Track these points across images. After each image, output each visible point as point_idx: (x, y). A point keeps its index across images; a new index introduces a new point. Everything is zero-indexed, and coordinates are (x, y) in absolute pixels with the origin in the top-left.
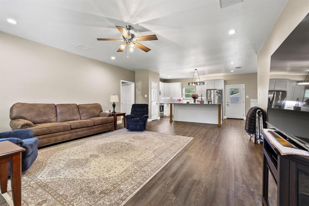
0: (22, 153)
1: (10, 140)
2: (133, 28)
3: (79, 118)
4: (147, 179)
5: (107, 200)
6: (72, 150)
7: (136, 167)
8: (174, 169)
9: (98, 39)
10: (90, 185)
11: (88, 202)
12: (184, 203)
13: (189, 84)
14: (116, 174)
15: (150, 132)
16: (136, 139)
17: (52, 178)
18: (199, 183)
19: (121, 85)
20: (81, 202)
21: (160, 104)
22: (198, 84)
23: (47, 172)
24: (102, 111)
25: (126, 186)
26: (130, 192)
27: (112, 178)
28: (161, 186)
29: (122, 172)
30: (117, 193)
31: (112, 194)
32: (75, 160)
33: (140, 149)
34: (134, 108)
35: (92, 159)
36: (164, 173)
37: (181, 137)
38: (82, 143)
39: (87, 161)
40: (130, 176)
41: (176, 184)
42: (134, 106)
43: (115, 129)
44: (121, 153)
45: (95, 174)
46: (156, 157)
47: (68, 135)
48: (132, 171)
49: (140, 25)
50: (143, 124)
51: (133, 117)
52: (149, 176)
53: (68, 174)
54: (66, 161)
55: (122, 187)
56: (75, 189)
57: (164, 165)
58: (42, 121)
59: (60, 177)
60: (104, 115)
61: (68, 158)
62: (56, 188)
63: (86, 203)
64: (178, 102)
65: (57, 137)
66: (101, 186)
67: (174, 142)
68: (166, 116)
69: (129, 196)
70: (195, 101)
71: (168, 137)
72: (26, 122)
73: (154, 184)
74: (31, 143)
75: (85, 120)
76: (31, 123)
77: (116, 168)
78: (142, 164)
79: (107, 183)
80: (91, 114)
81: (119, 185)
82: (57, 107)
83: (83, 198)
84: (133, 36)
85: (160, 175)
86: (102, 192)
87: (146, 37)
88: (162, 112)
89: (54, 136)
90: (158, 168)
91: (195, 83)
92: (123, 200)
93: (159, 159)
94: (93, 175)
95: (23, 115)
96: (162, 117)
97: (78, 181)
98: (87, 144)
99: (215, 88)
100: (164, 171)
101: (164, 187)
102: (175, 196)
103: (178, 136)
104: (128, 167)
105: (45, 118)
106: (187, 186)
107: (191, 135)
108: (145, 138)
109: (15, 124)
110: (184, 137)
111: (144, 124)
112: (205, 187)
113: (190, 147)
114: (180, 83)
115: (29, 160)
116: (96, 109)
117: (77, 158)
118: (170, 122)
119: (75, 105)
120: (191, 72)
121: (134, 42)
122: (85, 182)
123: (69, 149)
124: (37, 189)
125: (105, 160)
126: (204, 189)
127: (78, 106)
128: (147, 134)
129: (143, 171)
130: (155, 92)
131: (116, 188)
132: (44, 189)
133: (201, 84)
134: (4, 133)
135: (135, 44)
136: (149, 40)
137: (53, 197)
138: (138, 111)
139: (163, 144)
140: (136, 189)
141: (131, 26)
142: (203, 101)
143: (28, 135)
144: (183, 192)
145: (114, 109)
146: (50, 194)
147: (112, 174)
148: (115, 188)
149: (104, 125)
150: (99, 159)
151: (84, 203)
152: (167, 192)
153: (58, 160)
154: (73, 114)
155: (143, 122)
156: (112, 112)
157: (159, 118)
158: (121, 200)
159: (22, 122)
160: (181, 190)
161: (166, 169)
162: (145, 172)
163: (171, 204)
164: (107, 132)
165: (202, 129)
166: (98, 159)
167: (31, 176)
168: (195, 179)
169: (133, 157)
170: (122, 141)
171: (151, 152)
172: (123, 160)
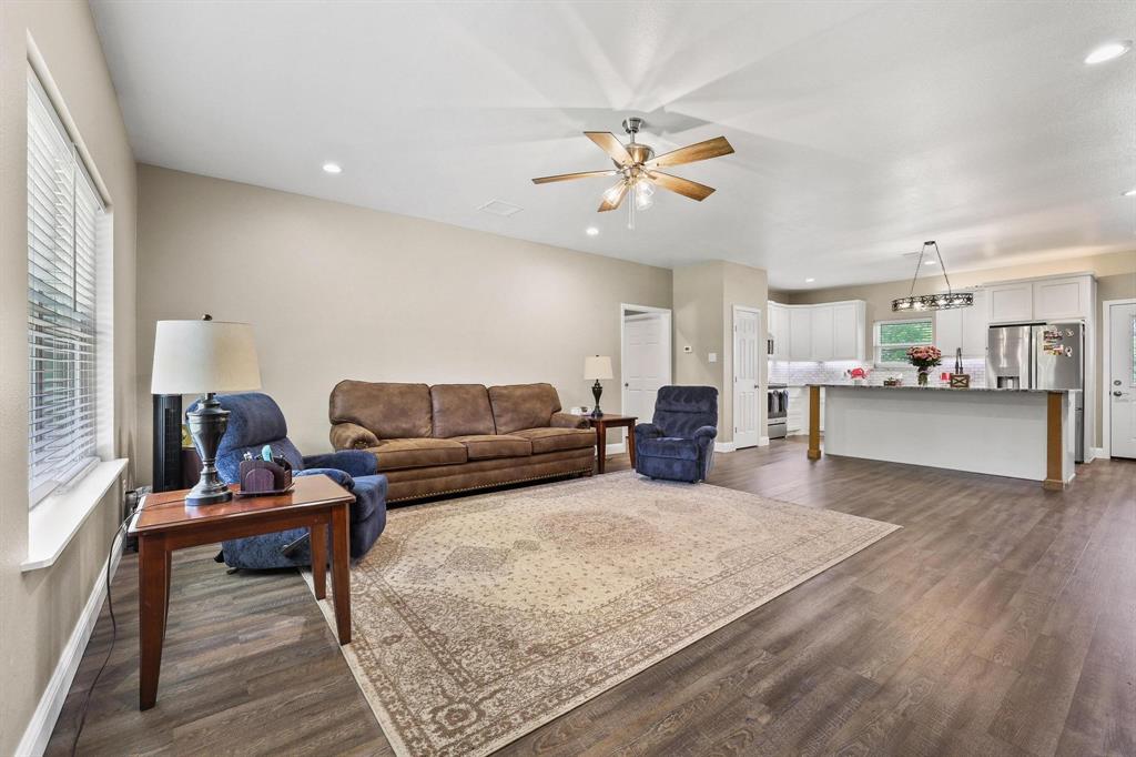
0: (351, 505)
1: (329, 475)
2: (645, 125)
3: (490, 429)
4: (681, 639)
5: (546, 672)
6: (469, 522)
7: (648, 598)
8: (786, 626)
9: (537, 181)
10: (506, 624)
11: (498, 666)
12: (801, 744)
13: (896, 305)
14: (583, 608)
15: (721, 490)
16: (667, 509)
17: (416, 586)
18: (878, 692)
19: (622, 322)
20: (480, 661)
21: (770, 388)
22: (942, 302)
23: (407, 569)
24: (560, 409)
25: (608, 648)
26: (617, 666)
27: (568, 617)
28: (725, 669)
29: (602, 606)
30: (579, 661)
31: (565, 659)
32: (475, 549)
33: (673, 543)
34: (663, 402)
35: (518, 553)
36: (746, 633)
37: (845, 518)
38: (496, 505)
39: (505, 556)
40: (626, 622)
41: (784, 677)
42: (666, 394)
43: (601, 471)
44: (607, 547)
45: (523, 595)
46: (724, 575)
47: (461, 476)
48: (634, 608)
49: (668, 109)
50: (694, 457)
51: (659, 434)
52: (686, 631)
53: (453, 583)
54: (452, 549)
55: (594, 646)
56: (468, 626)
57: (752, 607)
58: (397, 433)
59: (434, 587)
60: (563, 422)
61: (456, 540)
62: (424, 612)
63: (492, 668)
64: (850, 382)
65: (432, 480)
66: (536, 633)
67: (810, 531)
68: (796, 434)
69: (611, 676)
70: (923, 377)
71: (785, 512)
72: (362, 431)
73: (700, 661)
74: (370, 487)
75: (507, 436)
76: (372, 435)
77: (585, 589)
78: (671, 591)
79: (554, 626)
80: (526, 419)
81: (588, 639)
82: (433, 394)
83: (484, 652)
84: (646, 153)
85: (728, 636)
86: (535, 649)
87: (689, 149)
88: (780, 420)
89: (424, 478)
90: (724, 611)
91: (923, 302)
92: (591, 682)
93: (736, 584)
94: (519, 598)
95: (357, 414)
96: (779, 437)
97: (475, 608)
98: (510, 509)
99: (1039, 318)
100: (744, 627)
101: (733, 677)
102: (769, 712)
103: (831, 515)
104: (623, 592)
105: (404, 426)
106: (824, 691)
107: (892, 513)
108: (697, 508)
109: (340, 436)
110: (858, 519)
111: (699, 459)
112: (904, 715)
113: (873, 559)
114: (857, 301)
115: (367, 531)
116: (542, 401)
117: (480, 544)
118: (809, 458)
119: (478, 388)
120: (908, 256)
121: (652, 174)
122: (493, 611)
123: (461, 518)
124: (382, 605)
125: (556, 562)
126: (896, 720)
127: (488, 391)
128: (707, 496)
129: (669, 614)
130: (747, 341)
131: (576, 645)
132: (398, 610)
133: (957, 302)
134: (319, 457)
135: (654, 178)
136: (700, 159)
137: (417, 632)
138: (677, 412)
139: (763, 537)
140: (638, 662)
141: (639, 121)
142: (967, 377)
143: (365, 466)
144: (806, 707)
145: (597, 401)
146: (410, 623)
147: (572, 604)
148: (574, 645)
149: (565, 454)
150: (538, 557)
151: (487, 666)
152: (744, 695)
153: (432, 544)
154: (475, 416)
155: (694, 450)
156: (590, 410)
157: (764, 441)
158: (587, 681)
159: (354, 431)
160: (796, 700)
161: (757, 620)
162: (676, 616)
163: (751, 733)
164: (574, 478)
165: (950, 495)
166: (535, 557)
167: (370, 574)
168: (868, 675)
169: (645, 564)
170: (618, 512)
171: (712, 556)
172: (610, 569)
